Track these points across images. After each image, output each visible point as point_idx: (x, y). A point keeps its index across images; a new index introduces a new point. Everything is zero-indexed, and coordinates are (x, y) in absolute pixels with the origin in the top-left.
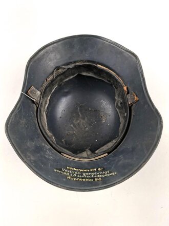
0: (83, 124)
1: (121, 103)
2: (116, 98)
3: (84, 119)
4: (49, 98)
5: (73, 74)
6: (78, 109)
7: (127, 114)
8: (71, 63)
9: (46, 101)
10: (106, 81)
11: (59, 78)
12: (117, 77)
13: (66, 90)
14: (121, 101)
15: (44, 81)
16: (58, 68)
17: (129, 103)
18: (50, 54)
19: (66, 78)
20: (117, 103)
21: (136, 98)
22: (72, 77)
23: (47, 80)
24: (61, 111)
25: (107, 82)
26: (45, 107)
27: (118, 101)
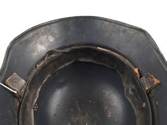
0: (83, 122)
1: (133, 90)
2: (124, 85)
3: (84, 114)
4: (39, 90)
5: (69, 61)
6: (77, 102)
7: (147, 104)
8: (66, 47)
9: (35, 94)
10: (108, 66)
11: (52, 64)
12: (122, 59)
13: (61, 81)
14: (133, 87)
15: (33, 69)
16: (50, 53)
17: (147, 88)
18: (42, 37)
19: (61, 66)
20: (127, 91)
21: (156, 81)
22: (68, 64)
23: (36, 67)
24: (55, 107)
25: (110, 67)
26: (33, 102)
27: (128, 89)
